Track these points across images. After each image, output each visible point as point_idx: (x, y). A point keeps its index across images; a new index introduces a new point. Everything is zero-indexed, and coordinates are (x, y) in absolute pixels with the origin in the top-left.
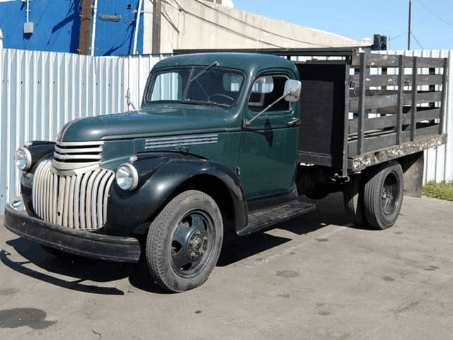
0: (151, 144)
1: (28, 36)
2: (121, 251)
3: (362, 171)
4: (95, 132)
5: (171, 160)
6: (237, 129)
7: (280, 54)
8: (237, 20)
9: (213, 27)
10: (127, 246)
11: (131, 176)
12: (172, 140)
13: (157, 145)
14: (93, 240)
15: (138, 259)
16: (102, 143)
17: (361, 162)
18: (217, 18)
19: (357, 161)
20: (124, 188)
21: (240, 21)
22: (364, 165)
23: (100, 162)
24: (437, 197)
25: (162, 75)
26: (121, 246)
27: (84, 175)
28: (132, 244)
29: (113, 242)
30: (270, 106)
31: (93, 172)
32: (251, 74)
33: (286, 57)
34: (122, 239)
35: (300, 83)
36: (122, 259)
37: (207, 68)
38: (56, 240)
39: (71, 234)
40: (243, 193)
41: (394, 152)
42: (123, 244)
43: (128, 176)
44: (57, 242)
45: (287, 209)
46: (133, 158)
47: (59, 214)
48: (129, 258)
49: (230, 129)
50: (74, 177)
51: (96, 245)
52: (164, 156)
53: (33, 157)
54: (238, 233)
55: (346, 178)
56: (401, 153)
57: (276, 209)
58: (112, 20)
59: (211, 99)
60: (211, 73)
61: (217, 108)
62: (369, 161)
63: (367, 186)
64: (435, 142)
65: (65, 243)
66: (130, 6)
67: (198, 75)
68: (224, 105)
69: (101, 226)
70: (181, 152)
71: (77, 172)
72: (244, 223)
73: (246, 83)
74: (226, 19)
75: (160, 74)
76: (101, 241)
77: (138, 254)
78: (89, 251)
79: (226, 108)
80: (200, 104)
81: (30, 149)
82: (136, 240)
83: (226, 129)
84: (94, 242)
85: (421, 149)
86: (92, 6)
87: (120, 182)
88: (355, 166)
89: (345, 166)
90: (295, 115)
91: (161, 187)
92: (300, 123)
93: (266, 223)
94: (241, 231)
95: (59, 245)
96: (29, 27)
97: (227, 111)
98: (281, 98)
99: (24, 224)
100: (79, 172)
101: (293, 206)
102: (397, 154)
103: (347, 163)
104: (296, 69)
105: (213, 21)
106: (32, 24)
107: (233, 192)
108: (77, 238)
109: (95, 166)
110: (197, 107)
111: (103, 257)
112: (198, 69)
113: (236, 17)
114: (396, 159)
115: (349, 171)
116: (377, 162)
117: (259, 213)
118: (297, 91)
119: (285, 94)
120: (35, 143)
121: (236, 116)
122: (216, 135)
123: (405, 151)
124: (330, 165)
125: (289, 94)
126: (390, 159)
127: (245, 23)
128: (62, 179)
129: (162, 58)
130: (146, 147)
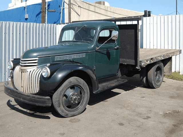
0: (58, 58)
1: (26, 19)
2: (44, 102)
3: (146, 66)
4: (35, 54)
5: (65, 65)
6: (93, 51)
7: (112, 21)
8: (103, 9)
9: (93, 13)
10: (46, 100)
11: (47, 72)
12: (66, 57)
13: (60, 59)
14: (33, 97)
15: (50, 105)
16: (38, 59)
17: (145, 62)
18: (95, 9)
19: (143, 62)
20: (45, 77)
21: (105, 10)
22: (147, 63)
23: (37, 66)
24: (171, 78)
25: (66, 31)
26: (44, 100)
27: (30, 71)
28: (48, 99)
29: (41, 98)
30: (106, 42)
31: (34, 70)
32: (99, 29)
33: (114, 22)
34: (44, 97)
35: (117, 32)
36: (44, 105)
37: (82, 28)
38: (20, 97)
39: (25, 95)
40: (96, 77)
41: (159, 58)
42: (44, 99)
43: (46, 72)
44: (20, 98)
45: (116, 82)
46: (48, 65)
47: (22, 87)
48: (47, 105)
49: (90, 51)
50: (27, 72)
51: (34, 100)
52: (62, 63)
53: (14, 65)
54: (94, 93)
55: (139, 69)
56: (162, 58)
57: (111, 82)
58: (53, 12)
59: (83, 40)
60: (83, 30)
61: (86, 43)
62: (149, 62)
63: (149, 73)
64: (176, 53)
65: (23, 99)
66: (59, 6)
67: (78, 31)
68: (88, 42)
69: (37, 92)
70: (70, 61)
71: (28, 70)
72: (97, 89)
73: (97, 33)
74: (99, 9)
75: (65, 31)
76: (36, 98)
77: (50, 103)
78: (32, 102)
79: (89, 43)
80: (79, 42)
81: (13, 61)
82: (50, 98)
83: (89, 51)
84: (33, 98)
85: (170, 56)
86: (45, 7)
87: (43, 74)
88: (143, 64)
89: (138, 64)
90: (118, 45)
91: (60, 76)
92: (120, 48)
93: (106, 88)
94: (96, 92)
95: (21, 99)
96: (27, 16)
97: (89, 44)
98: (110, 38)
99: (9, 91)
100: (29, 70)
101: (118, 81)
102: (160, 58)
103: (139, 63)
104: (117, 27)
105: (93, 11)
106: (28, 15)
107: (91, 76)
108: (27, 97)
109: (35, 68)
110: (78, 43)
111: (37, 104)
112: (79, 28)
113: (103, 8)
114: (160, 61)
115: (140, 66)
116: (152, 62)
117: (104, 84)
118: (117, 35)
119: (112, 37)
120: (15, 59)
121: (93, 46)
122: (85, 54)
123: (164, 57)
124: (134, 64)
125: (114, 37)
126: (157, 61)
127: (107, 11)
128: (23, 73)
129: (66, 24)
130: (56, 60)
